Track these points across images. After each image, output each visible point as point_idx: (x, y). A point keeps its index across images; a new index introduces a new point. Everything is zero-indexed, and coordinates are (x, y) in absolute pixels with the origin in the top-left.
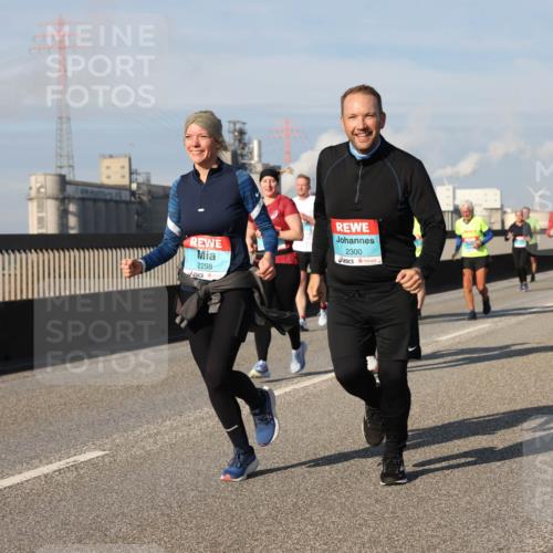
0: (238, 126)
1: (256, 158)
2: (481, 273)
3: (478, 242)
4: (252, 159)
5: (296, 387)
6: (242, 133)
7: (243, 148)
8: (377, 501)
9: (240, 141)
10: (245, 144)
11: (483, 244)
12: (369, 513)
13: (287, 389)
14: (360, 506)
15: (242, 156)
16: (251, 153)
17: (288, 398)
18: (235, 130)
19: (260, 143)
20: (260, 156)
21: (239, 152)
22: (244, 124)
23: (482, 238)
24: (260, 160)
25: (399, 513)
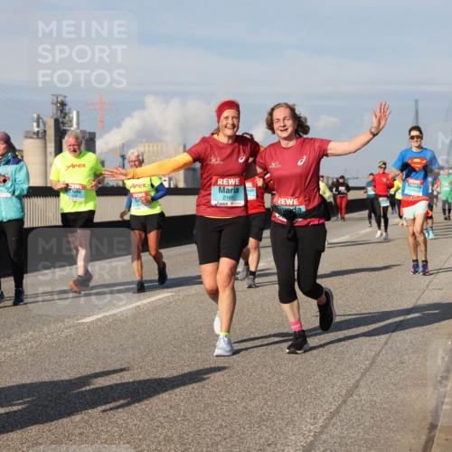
0: (60, 99)
1: (75, 126)
2: (152, 236)
3: (149, 198)
4: (71, 126)
5: (107, 314)
6: (63, 104)
7: (64, 117)
8: (171, 407)
9: (62, 111)
10: (66, 114)
11: (154, 199)
12: (164, 417)
13: (99, 316)
14: (157, 411)
15: (63, 123)
16: (71, 121)
17: (99, 323)
18: (57, 102)
19: (78, 113)
20: (78, 124)
21: (61, 120)
22: (65, 97)
23: (153, 194)
24: (78, 128)
25: (189, 417)
